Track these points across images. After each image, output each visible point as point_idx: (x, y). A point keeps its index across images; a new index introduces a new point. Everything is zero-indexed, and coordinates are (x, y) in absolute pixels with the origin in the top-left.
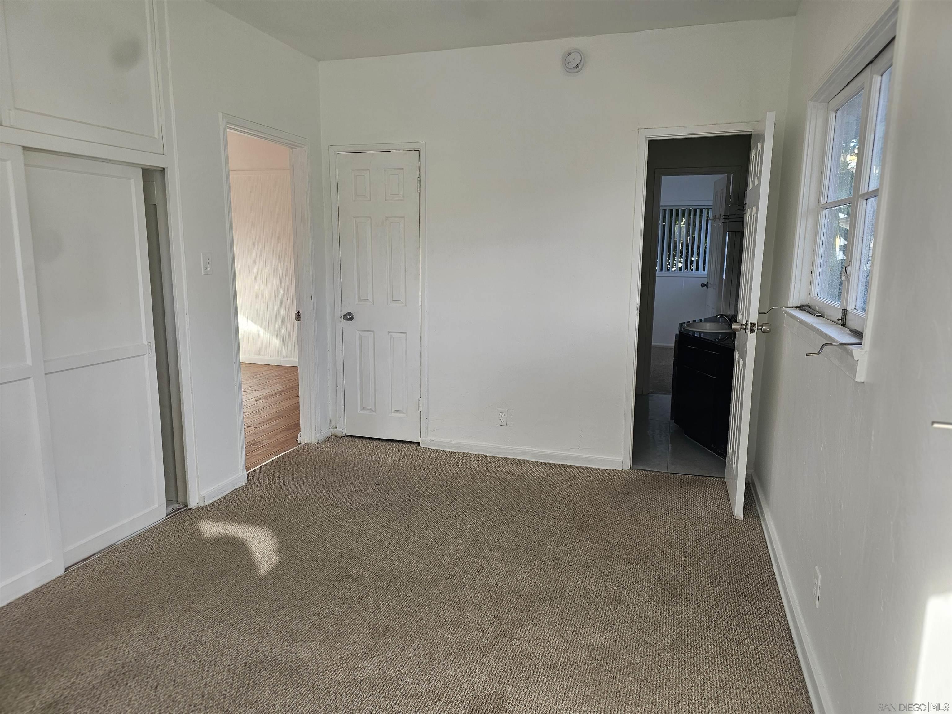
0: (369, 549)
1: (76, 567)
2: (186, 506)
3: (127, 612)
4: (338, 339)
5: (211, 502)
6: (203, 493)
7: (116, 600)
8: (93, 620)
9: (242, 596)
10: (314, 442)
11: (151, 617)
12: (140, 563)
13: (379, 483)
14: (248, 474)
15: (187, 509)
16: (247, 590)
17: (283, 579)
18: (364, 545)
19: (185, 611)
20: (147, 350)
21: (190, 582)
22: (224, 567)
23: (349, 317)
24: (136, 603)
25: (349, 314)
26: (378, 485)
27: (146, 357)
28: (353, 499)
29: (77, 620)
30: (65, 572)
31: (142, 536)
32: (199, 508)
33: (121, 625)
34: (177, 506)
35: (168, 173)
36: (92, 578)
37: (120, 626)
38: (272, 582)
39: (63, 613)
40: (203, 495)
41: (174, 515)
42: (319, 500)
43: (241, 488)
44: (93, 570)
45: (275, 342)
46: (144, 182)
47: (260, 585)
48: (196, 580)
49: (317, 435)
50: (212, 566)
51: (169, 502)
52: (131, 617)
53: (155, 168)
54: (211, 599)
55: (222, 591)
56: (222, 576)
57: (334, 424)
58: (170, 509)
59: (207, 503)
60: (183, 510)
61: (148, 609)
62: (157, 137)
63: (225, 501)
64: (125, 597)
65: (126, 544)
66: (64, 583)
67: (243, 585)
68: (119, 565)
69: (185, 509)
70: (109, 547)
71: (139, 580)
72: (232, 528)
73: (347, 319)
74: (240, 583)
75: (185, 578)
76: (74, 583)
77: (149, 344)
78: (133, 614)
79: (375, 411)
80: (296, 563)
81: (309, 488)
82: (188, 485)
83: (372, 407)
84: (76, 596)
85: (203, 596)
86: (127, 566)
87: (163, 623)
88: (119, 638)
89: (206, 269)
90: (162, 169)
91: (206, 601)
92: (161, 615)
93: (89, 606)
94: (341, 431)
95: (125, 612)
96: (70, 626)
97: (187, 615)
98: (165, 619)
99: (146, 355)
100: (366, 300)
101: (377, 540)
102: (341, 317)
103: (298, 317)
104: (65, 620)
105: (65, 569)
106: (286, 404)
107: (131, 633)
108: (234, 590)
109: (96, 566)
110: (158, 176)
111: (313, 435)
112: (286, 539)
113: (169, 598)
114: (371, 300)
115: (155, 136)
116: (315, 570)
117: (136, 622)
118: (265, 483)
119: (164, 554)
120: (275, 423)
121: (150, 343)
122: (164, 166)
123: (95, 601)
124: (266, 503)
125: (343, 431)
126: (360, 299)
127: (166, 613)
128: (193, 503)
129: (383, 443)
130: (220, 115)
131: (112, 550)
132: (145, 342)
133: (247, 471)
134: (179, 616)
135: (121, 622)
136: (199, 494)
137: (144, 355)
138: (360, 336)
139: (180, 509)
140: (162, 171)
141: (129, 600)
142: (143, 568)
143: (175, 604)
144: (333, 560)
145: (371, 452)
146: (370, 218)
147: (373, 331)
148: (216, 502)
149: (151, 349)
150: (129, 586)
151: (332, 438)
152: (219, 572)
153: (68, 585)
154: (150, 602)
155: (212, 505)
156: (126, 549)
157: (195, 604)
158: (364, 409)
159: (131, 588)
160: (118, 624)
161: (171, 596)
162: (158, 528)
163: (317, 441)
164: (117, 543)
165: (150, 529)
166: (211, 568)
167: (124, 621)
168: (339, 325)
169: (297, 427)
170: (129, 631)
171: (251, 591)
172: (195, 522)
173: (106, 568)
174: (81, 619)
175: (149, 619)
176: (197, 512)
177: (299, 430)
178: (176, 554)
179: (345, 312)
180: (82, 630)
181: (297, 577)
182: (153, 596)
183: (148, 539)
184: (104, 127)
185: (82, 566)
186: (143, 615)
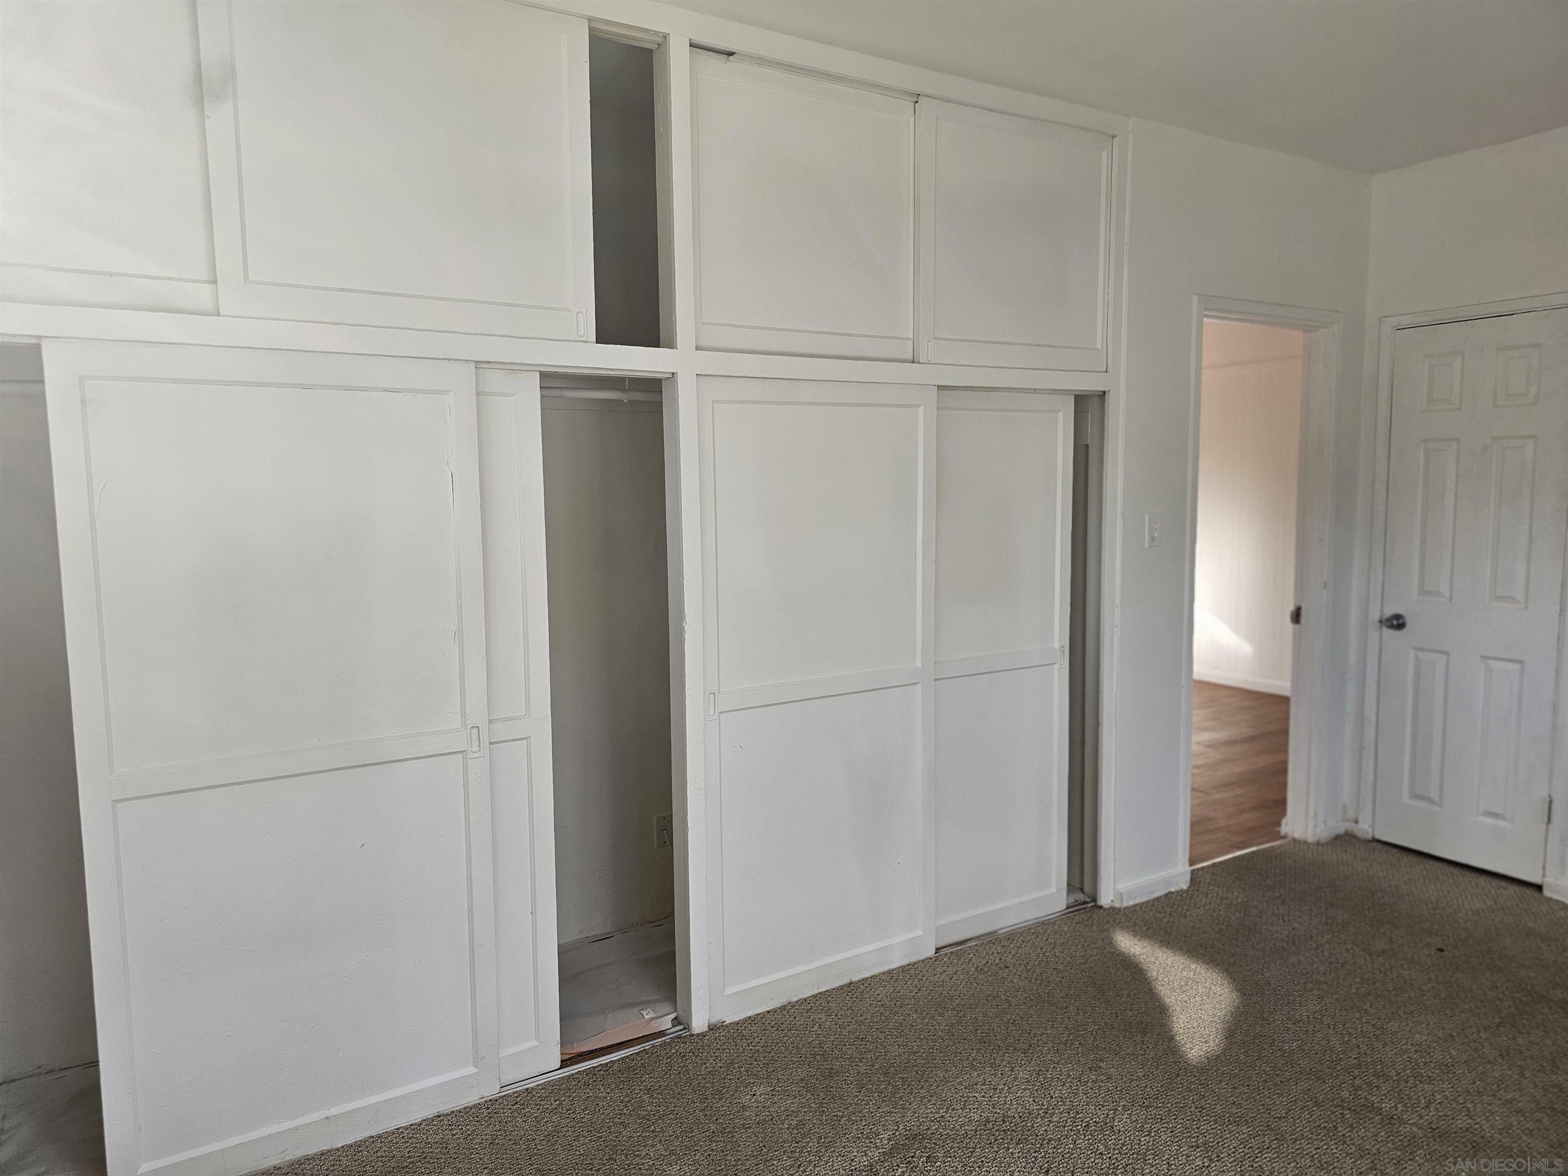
0: (1417, 1070)
1: (949, 950)
2: (1094, 900)
3: (1010, 1039)
4: (1372, 660)
5: (1131, 903)
6: (1122, 886)
7: (997, 1017)
8: (968, 1035)
9: (1178, 1075)
10: (1311, 838)
11: (1042, 1059)
12: (1029, 971)
13: (1444, 947)
14: (1193, 872)
15: (1095, 905)
16: (1185, 1069)
17: (1248, 1071)
18: (1408, 1059)
19: (1089, 1068)
20: (1059, 657)
21: (1098, 1025)
22: (1149, 1017)
23: (1397, 623)
24: (1022, 1030)
25: (1398, 617)
26: (1441, 950)
27: (1056, 666)
28: (1387, 965)
29: (948, 1028)
30: (936, 953)
31: (1032, 931)
32: (1112, 909)
33: (1002, 1056)
34: (1081, 897)
35: (1110, 399)
36: (967, 973)
37: (1001, 1058)
38: (1228, 1071)
39: (932, 1012)
40: (1121, 890)
41: (1078, 910)
42: (1316, 949)
43: (1180, 893)
44: (969, 962)
45: (1246, 648)
46: (1076, 412)
47: (1208, 1067)
48: (1106, 1024)
49: (1318, 830)
50: (1131, 1010)
51: (1070, 887)
52: (1015, 1049)
53: (1092, 393)
54: (1128, 1063)
55: (1146, 1056)
56: (1146, 1032)
57: (1351, 814)
58: (1072, 900)
59: (1125, 904)
60: (1089, 905)
61: (1038, 1046)
62: (1100, 348)
63: (1154, 908)
64: (1009, 1017)
65: (1012, 936)
66: (934, 969)
67: (1180, 1058)
68: (1002, 965)
69: (1092, 904)
70: (989, 934)
71: (1026, 997)
72: (1164, 958)
73: (1392, 627)
74: (1174, 1053)
75: (1090, 1015)
76: (946, 973)
77: (1062, 649)
78: (1018, 1046)
79: (1441, 805)
80: (1271, 1051)
81: (1300, 923)
82: (1100, 868)
83: (1434, 795)
84: (948, 993)
85: (1116, 1054)
86: (1012, 970)
87: (1058, 1076)
88: (1000, 1076)
89: (1152, 539)
90: (1102, 394)
91: (1122, 1064)
92: (1056, 1061)
93: (963, 1013)
94: (1365, 829)
95: (1009, 1038)
96: (940, 1034)
97: (1093, 1077)
98: (1061, 1071)
99: (1056, 665)
100: (1438, 593)
101: (1436, 1059)
102: (1381, 621)
103: (1297, 616)
104: (935, 1023)
105: (936, 949)
106: (1262, 761)
107: (1016, 1074)
108: (1165, 1061)
109: (972, 957)
110: (1094, 404)
111: (1311, 827)
112: (1254, 1003)
113: (1067, 1040)
114: (1447, 594)
115: (1097, 347)
116: (1307, 1075)
117: (1023, 1060)
118: (1221, 894)
119: (1061, 967)
120: (1239, 791)
121: (1063, 647)
122: (1106, 389)
123: (970, 1008)
124: (1221, 930)
125: (1370, 831)
126: (1422, 591)
127: (1062, 1062)
128: (1106, 898)
129: (1456, 871)
130: (1195, 299)
131: (991, 939)
132: (1057, 646)
133: (1191, 865)
134: (1081, 1073)
135: (1002, 1052)
136: (1114, 888)
137: (1054, 664)
138: (1418, 661)
139: (1085, 903)
140: (1100, 396)
141: (1013, 1023)
142: (1033, 980)
143: (1075, 1052)
144: (1342, 1069)
145: (1428, 882)
146: (1458, 440)
147: (1446, 653)
148: (1141, 905)
149: (1064, 656)
150: (1014, 1002)
151: (1345, 840)
152: (1142, 1024)
153: (939, 973)
154: (1041, 1036)
155: (1134, 909)
156: (1011, 944)
157: (1105, 1063)
158: (1416, 797)
159: (1016, 1005)
160: (998, 1053)
161: (1071, 1038)
162: (1054, 924)
163: (1316, 839)
164: (1000, 932)
165: (1043, 923)
166: (1130, 1013)
167: (1006, 1052)
168: (1374, 635)
169: (1280, 805)
170: (1012, 1070)
171: (1192, 1072)
172: (1107, 930)
173: (985, 964)
174: (953, 1029)
175: (1039, 1063)
176: (1110, 915)
177: (1283, 813)
178: (1079, 973)
179: (1389, 612)
180: (953, 1046)
181: (1273, 1077)
182: (1046, 1028)
183: (1040, 937)
184: (1032, 345)
185: (956, 951)
186: (1032, 1053)
